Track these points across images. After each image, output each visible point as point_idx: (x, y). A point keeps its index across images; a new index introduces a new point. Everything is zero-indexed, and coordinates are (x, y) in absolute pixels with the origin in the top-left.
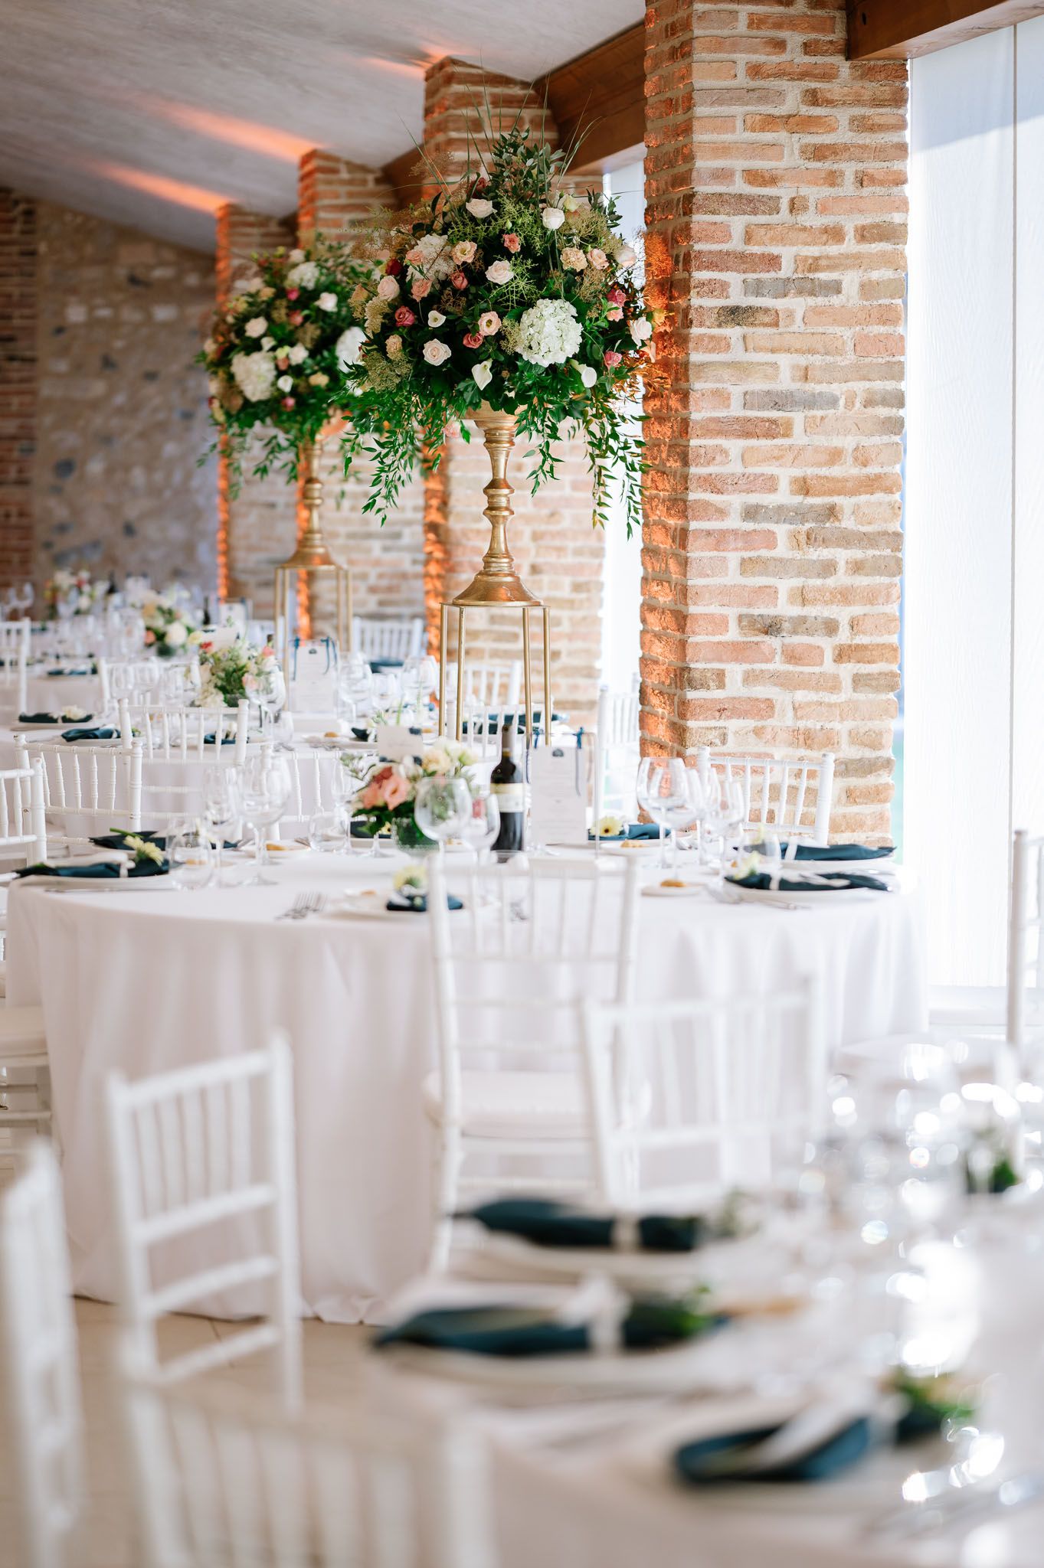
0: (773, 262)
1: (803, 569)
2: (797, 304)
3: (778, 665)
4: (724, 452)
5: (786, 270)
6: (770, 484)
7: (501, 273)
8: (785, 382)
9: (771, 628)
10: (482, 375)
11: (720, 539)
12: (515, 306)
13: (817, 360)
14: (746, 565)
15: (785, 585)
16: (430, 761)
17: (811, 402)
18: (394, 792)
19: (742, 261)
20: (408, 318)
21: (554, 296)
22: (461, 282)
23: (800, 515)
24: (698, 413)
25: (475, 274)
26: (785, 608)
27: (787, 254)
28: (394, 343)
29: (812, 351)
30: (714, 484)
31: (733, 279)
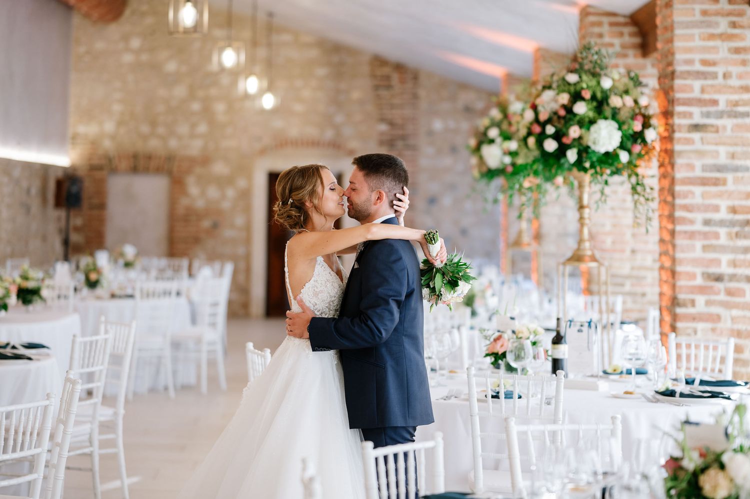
0: (715, 102)
1: (735, 250)
2: (728, 123)
3: (722, 297)
4: (693, 193)
5: (722, 106)
6: (716, 209)
7: (581, 108)
8: (723, 160)
9: (719, 278)
10: (572, 155)
11: (692, 235)
12: (587, 123)
13: (739, 149)
14: (705, 248)
15: (725, 258)
16: (519, 332)
17: (736, 169)
18: (502, 346)
19: (700, 102)
20: (537, 129)
21: (606, 118)
22: (562, 113)
23: (732, 224)
24: (679, 174)
25: (568, 109)
26: (725, 269)
27: (722, 99)
28: (531, 141)
29: (736, 145)
30: (687, 208)
31: (696, 111)
